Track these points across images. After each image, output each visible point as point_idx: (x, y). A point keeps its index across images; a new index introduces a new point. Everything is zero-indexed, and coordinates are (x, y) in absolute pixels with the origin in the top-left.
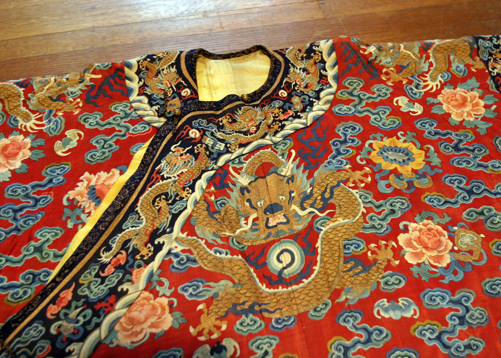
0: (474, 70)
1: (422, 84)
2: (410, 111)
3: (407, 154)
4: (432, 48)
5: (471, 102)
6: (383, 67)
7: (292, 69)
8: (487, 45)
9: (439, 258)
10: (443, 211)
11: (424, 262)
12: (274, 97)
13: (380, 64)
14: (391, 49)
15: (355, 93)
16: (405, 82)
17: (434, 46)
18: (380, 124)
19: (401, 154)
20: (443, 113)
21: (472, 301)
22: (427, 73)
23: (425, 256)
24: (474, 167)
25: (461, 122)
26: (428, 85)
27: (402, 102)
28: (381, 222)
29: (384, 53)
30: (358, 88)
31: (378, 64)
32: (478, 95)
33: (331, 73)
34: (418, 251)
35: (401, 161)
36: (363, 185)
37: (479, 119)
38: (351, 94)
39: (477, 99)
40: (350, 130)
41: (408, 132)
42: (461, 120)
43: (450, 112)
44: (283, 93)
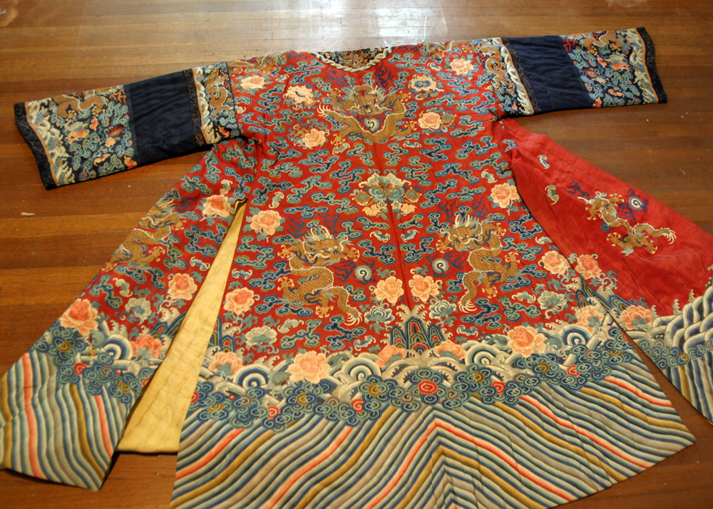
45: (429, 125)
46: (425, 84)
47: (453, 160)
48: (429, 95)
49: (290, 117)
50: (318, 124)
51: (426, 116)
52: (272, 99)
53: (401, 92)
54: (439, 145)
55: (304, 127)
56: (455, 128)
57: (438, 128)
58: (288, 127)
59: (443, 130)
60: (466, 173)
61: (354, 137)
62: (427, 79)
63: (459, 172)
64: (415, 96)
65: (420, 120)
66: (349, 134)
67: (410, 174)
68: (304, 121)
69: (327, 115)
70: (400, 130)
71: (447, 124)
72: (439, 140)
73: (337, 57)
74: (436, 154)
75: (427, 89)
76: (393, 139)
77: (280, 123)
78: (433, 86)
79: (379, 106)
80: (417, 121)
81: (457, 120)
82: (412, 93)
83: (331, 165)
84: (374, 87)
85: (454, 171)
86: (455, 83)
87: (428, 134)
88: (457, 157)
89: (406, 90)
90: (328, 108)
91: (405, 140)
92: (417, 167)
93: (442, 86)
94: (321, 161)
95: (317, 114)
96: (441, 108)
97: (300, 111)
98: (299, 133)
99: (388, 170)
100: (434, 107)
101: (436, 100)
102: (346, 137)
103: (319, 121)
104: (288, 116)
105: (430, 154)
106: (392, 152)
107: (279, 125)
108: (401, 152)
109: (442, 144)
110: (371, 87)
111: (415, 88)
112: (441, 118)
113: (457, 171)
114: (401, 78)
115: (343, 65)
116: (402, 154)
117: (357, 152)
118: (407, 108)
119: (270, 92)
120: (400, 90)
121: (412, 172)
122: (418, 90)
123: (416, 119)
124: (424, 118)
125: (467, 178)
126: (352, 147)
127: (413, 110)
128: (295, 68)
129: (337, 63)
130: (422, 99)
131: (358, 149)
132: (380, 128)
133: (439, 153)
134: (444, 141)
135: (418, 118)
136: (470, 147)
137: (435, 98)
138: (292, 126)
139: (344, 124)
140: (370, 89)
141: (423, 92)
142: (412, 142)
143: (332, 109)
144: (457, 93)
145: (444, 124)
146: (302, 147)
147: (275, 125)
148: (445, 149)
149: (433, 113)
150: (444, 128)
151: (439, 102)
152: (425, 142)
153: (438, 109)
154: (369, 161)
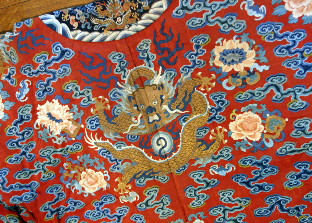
45: (246, 135)
46: (236, 57)
47: (280, 191)
48: (244, 79)
49: (55, 156)
50: (92, 162)
51: (240, 118)
52: (23, 134)
53: (199, 73)
54: (260, 168)
55: (76, 164)
56: (285, 140)
57: (258, 139)
58: (57, 170)
59: (266, 143)
60: (297, 209)
61: (142, 180)
62: (240, 46)
63: (288, 211)
64: (222, 80)
65: (231, 125)
66: (135, 177)
67: (222, 215)
68: (74, 157)
69: (99, 148)
70: (204, 147)
71: (274, 134)
72: (259, 161)
73: (88, 20)
74: (256, 183)
75: (239, 68)
76: (195, 164)
77: (45, 168)
78: (250, 62)
79: (169, 107)
80: (227, 128)
81: (289, 128)
82: (217, 76)
83: (122, 218)
84: (157, 69)
85: (281, 207)
86: (288, 48)
87: (244, 150)
88: (286, 186)
89: (208, 70)
90: (99, 138)
91: (212, 163)
92: (230, 205)
93: (265, 60)
94: (109, 214)
95: (86, 145)
96: (264, 107)
97: (64, 145)
98: (73, 172)
99: (193, 215)
100: (253, 102)
101: (256, 91)
102: (132, 182)
103: (92, 157)
104: (51, 157)
105: (247, 183)
106: (196, 185)
107: (45, 171)
108: (208, 184)
109: (264, 167)
110: (152, 69)
111: (221, 64)
112: (263, 124)
113: (285, 208)
114: (198, 47)
115: (101, 31)
116: (209, 188)
117: (149, 203)
118: (211, 103)
119: (15, 125)
120: (197, 70)
121: (224, 212)
122: (226, 69)
123: (226, 124)
124: (238, 122)
125: (299, 215)
126: (142, 198)
127: (220, 109)
128: (34, 68)
129: (91, 31)
130: (232, 88)
131: (150, 197)
132: (175, 149)
133: (260, 182)
134: (267, 161)
135: (229, 121)
136: (305, 172)
137: (254, 87)
138: (61, 165)
139: (125, 161)
140: (152, 76)
141: (234, 74)
142: (222, 164)
143: (104, 139)
144: (290, 73)
145: (267, 133)
146: (82, 194)
147: (41, 173)
148: (268, 175)
149: (251, 114)
150: (268, 141)
151: (260, 93)
152: (240, 164)
153: (259, 107)
154: (166, 210)
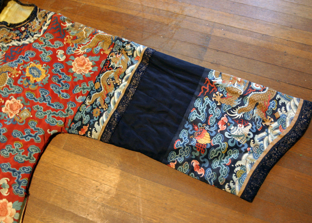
0: (102, 53)
1: (77, 49)
2: (59, 58)
3: (39, 74)
4: (96, 35)
5: (86, 66)
6: (69, 34)
7: (35, 20)
8: (119, 44)
9: (11, 115)
10: (29, 100)
11: (6, 113)
12: (19, 29)
13: (69, 33)
14: (80, 28)
15: (46, 41)
16: (71, 45)
17: (97, 34)
18: (43, 58)
19: (37, 73)
20: (71, 65)
21: (4, 133)
22: (83, 45)
23: (8, 111)
24: (56, 92)
25: (74, 72)
26: (78, 51)
27: (60, 52)
28: (7, 92)
29: (74, 29)
30: (49, 39)
31: (68, 32)
32: (92, 65)
33: (45, 28)
34: (7, 108)
35: (35, 75)
36: (13, 77)
37: (82, 75)
38: (44, 40)
39: (90, 66)
40: (31, 55)
41: (48, 66)
42: (75, 71)
43: (73, 66)
44: (23, 29)
